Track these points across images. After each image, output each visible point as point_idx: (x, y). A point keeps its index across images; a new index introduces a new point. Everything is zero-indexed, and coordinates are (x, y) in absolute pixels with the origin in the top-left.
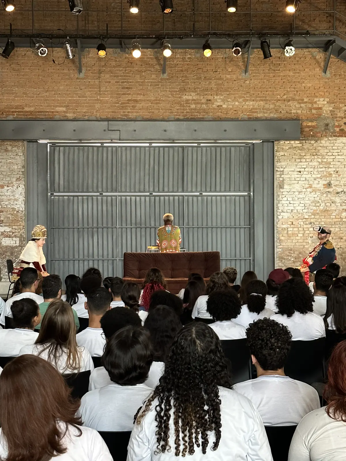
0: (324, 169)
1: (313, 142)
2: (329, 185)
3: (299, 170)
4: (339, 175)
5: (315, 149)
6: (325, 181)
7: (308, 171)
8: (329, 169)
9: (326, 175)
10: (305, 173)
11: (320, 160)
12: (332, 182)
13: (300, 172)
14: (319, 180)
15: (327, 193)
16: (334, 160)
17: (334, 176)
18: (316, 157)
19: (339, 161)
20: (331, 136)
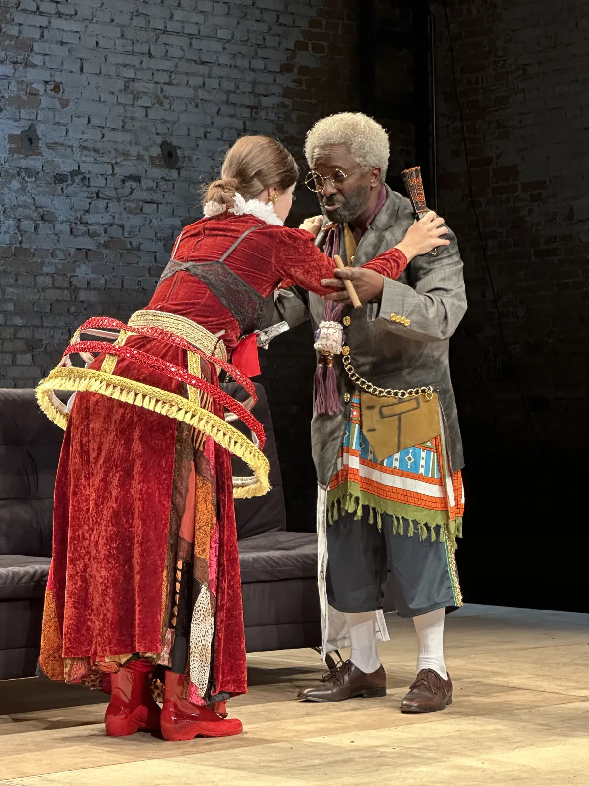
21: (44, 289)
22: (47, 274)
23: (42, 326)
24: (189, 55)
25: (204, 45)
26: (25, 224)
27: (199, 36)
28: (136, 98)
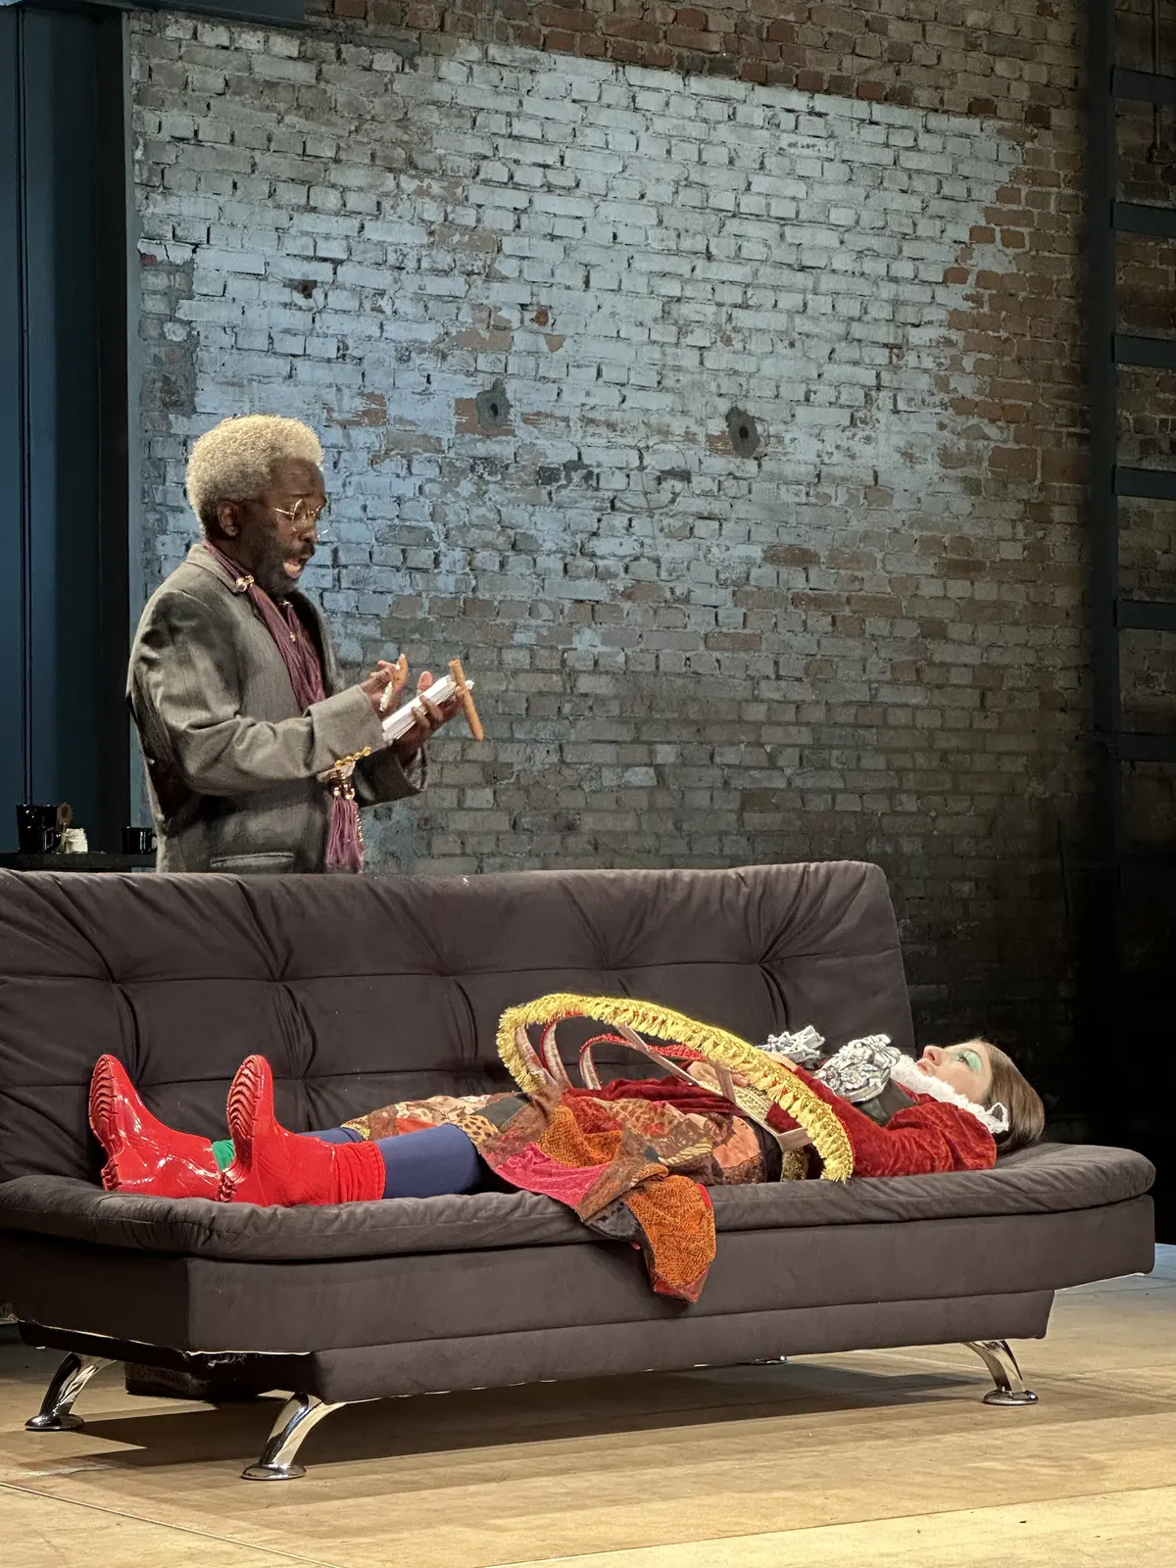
2: (494, 409)
3: (299, 271)
4: (555, 343)
6: (468, 374)
7: (358, 291)
8: (496, 285)
9: (473, 333)
10: (337, 299)
11: (432, 212)
12: (512, 388)
13: (306, 288)
14: (430, 364)
15: (480, 469)
16: (525, 221)
17: (521, 340)
18: (409, 184)
19: (553, 237)
21: (515, 673)
22: (521, 646)
23: (512, 740)
24: (781, 254)
25: (804, 235)
26: (483, 557)
27: (796, 221)
28: (682, 331)
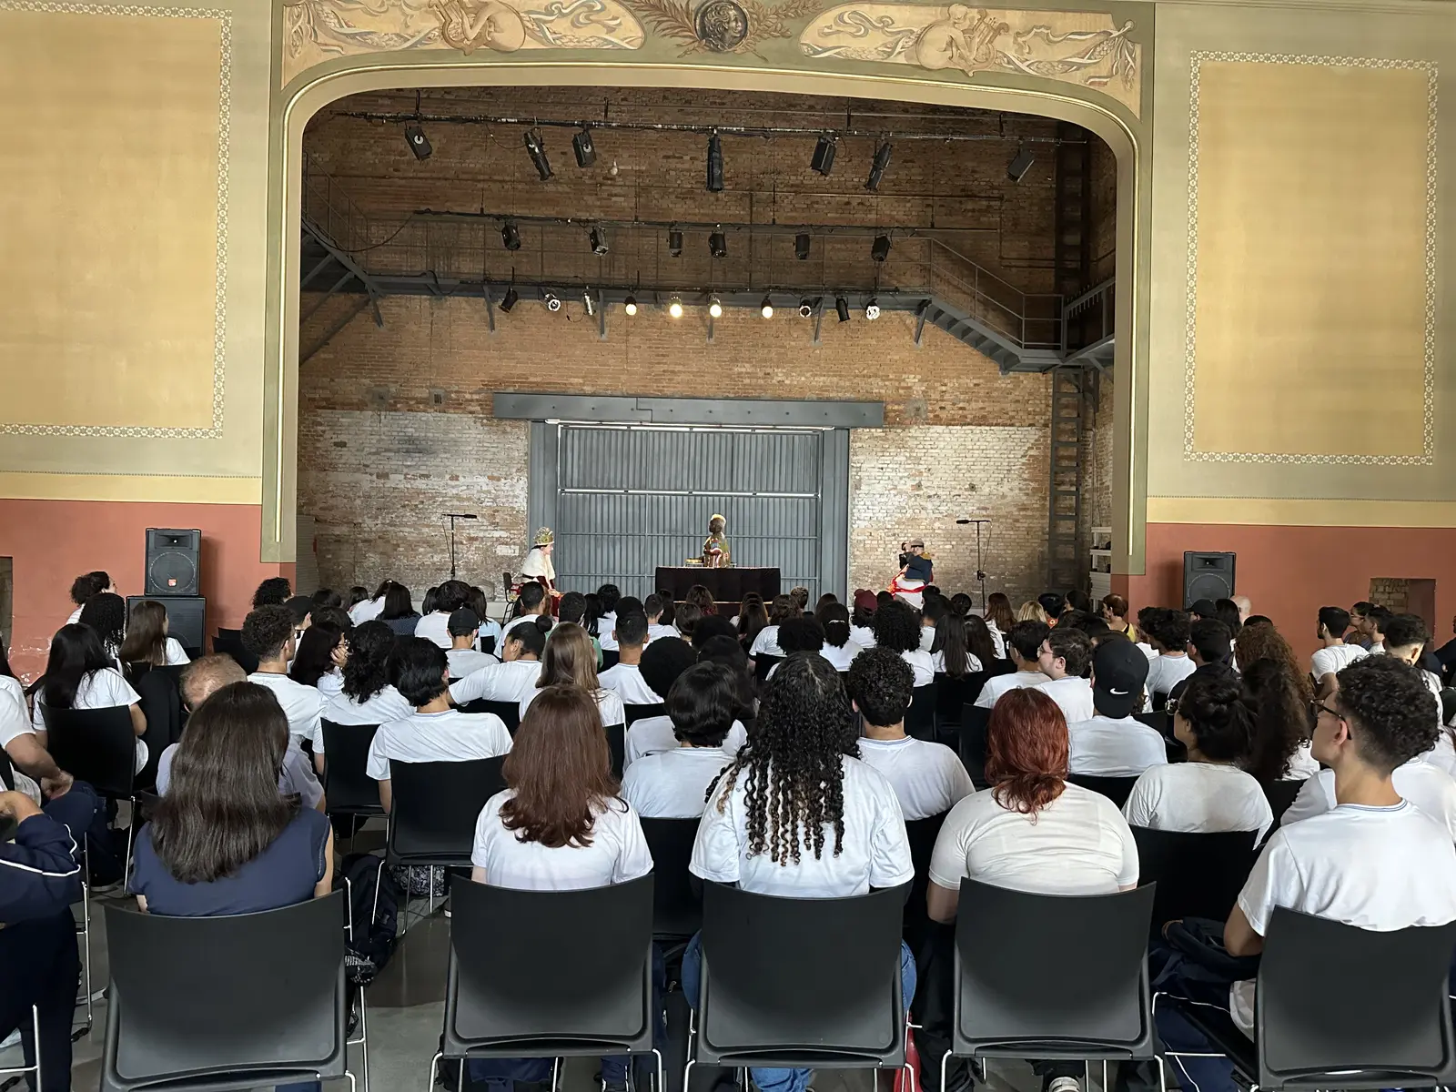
0: (912, 466)
1: (899, 431)
2: (919, 486)
3: (881, 466)
4: (932, 474)
5: (902, 440)
6: (914, 481)
7: (892, 468)
8: (920, 466)
9: (915, 474)
10: (888, 470)
11: (908, 455)
12: (922, 482)
13: (882, 469)
14: (906, 479)
15: (916, 496)
16: (926, 454)
17: (925, 474)
18: (902, 450)
19: (932, 457)
20: (923, 424)
